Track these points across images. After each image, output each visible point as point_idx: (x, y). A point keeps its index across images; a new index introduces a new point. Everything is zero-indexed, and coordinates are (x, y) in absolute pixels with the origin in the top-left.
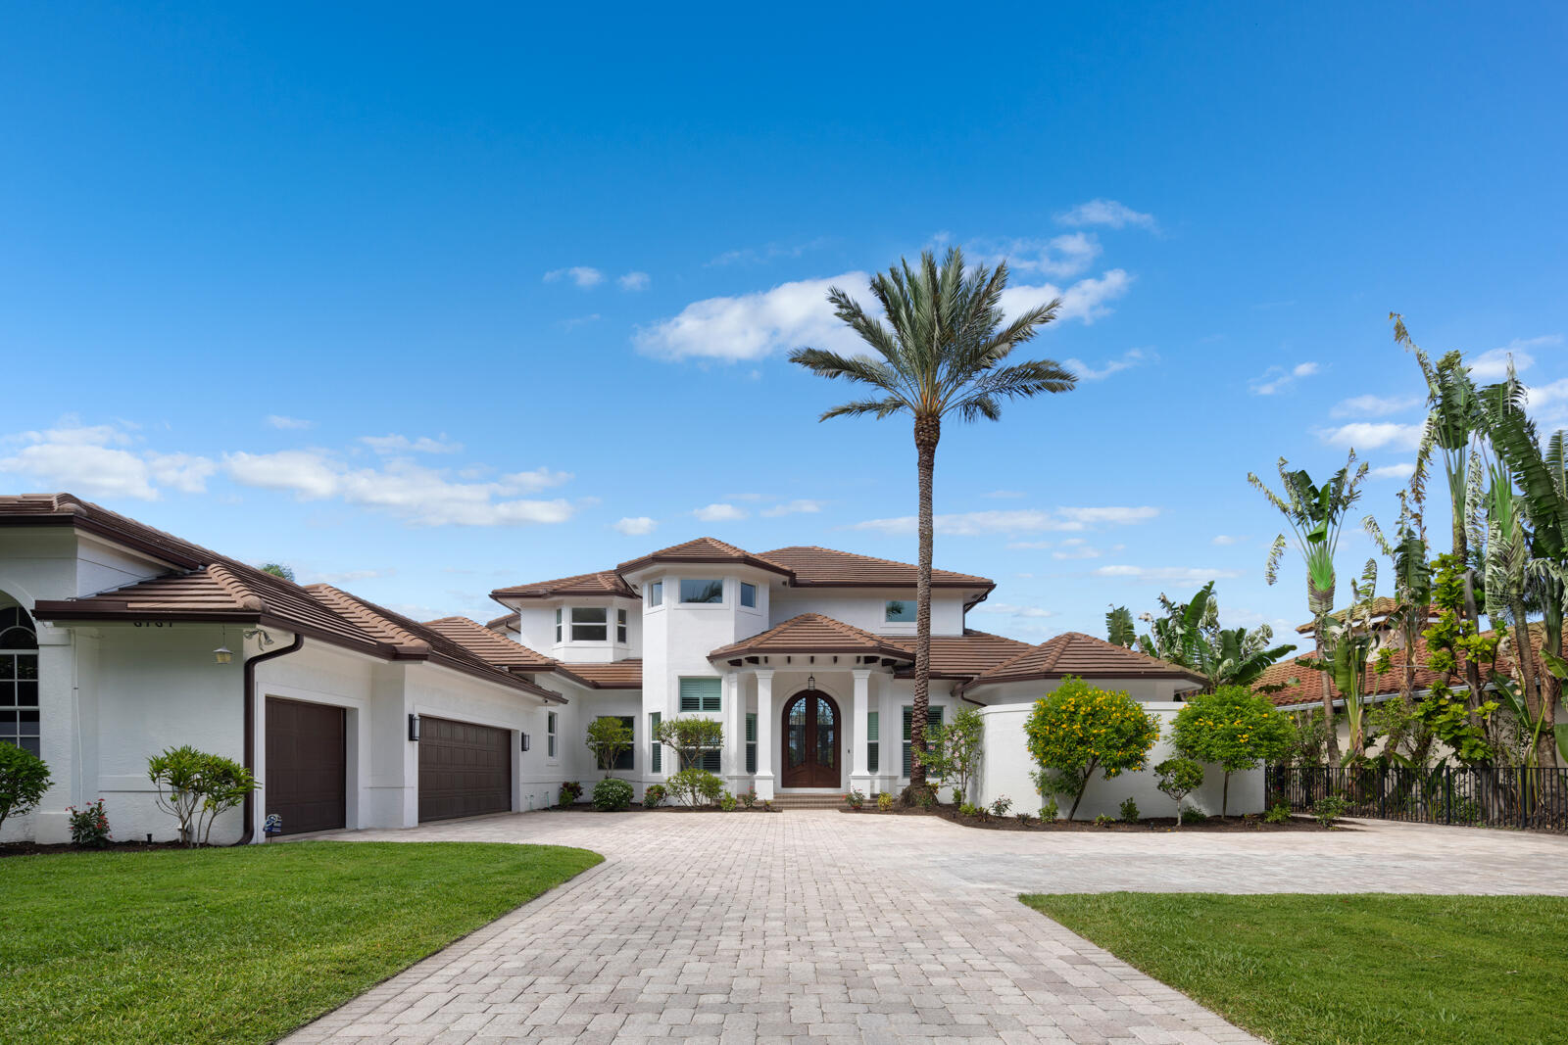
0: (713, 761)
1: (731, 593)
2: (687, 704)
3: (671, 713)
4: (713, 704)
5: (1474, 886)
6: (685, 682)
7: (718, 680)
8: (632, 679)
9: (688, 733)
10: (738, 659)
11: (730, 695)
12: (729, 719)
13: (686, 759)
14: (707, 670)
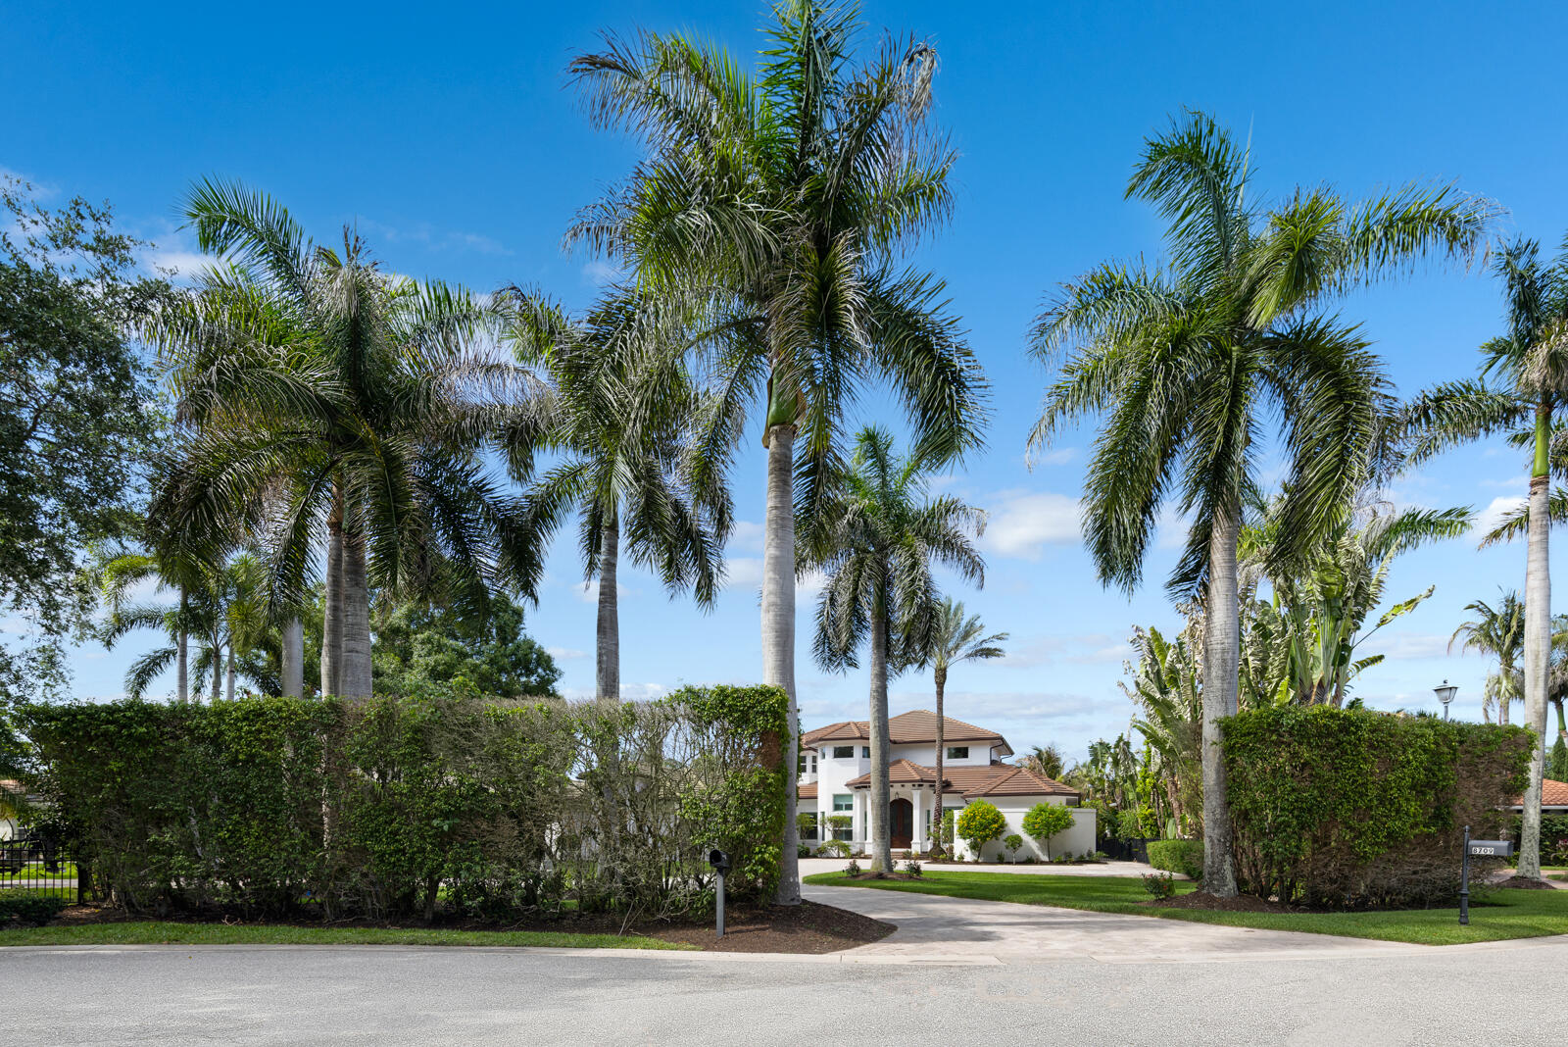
0: (849, 835)
1: (858, 752)
2: (837, 807)
3: (830, 813)
4: (849, 807)
5: (1054, 873)
6: (836, 797)
7: (851, 796)
8: (813, 794)
9: (836, 822)
10: (861, 786)
11: (856, 802)
12: (856, 814)
13: (836, 834)
14: (847, 791)
